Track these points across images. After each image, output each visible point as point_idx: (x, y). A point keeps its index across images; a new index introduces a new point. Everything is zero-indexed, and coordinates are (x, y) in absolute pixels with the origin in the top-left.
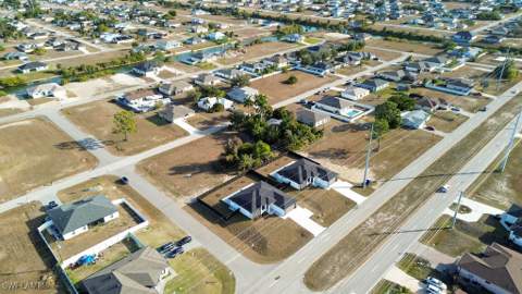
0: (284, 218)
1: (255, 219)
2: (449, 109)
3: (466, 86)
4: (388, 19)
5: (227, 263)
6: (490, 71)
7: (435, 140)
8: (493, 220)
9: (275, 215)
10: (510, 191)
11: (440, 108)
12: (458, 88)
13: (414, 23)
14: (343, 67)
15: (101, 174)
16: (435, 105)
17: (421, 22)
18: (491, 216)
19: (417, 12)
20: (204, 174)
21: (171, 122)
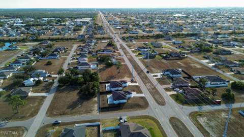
0: (132, 97)
3: (109, 50)
4: (43, 34)
6: (106, 45)
7: (126, 65)
8: (164, 75)
13: (56, 35)
14: (60, 54)
17: (58, 34)
18: (162, 75)
19: (50, 31)
20: (84, 103)
21: (27, 96)
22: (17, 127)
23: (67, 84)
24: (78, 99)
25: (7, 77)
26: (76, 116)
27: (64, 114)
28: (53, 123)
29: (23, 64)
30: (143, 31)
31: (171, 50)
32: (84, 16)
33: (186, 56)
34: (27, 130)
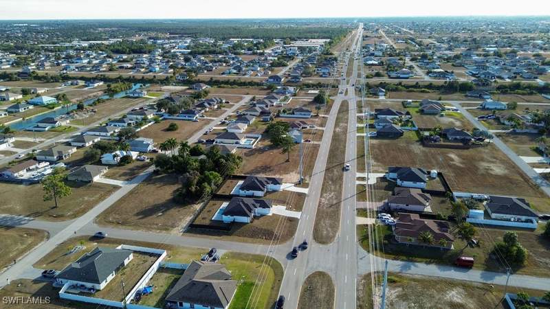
0: (270, 214)
1: (251, 222)
2: (308, 128)
3: (308, 111)
4: (205, 71)
5: (258, 253)
6: (311, 100)
7: (316, 148)
8: (383, 179)
9: (262, 215)
10: (379, 164)
11: (303, 128)
12: (303, 113)
13: (230, 73)
14: (206, 111)
15: (65, 239)
16: (300, 125)
17: (235, 71)
18: (381, 178)
19: (224, 64)
20: (172, 210)
21: (90, 182)
22: (38, 231)
23: (169, 171)
24: (169, 200)
25: (87, 145)
26: (139, 231)
27: (124, 223)
28: (93, 235)
29: (129, 124)
30: (428, 73)
31: (458, 124)
32: (316, 35)
33: (487, 140)
34: (48, 238)
